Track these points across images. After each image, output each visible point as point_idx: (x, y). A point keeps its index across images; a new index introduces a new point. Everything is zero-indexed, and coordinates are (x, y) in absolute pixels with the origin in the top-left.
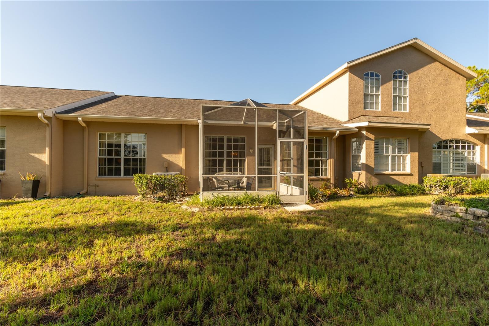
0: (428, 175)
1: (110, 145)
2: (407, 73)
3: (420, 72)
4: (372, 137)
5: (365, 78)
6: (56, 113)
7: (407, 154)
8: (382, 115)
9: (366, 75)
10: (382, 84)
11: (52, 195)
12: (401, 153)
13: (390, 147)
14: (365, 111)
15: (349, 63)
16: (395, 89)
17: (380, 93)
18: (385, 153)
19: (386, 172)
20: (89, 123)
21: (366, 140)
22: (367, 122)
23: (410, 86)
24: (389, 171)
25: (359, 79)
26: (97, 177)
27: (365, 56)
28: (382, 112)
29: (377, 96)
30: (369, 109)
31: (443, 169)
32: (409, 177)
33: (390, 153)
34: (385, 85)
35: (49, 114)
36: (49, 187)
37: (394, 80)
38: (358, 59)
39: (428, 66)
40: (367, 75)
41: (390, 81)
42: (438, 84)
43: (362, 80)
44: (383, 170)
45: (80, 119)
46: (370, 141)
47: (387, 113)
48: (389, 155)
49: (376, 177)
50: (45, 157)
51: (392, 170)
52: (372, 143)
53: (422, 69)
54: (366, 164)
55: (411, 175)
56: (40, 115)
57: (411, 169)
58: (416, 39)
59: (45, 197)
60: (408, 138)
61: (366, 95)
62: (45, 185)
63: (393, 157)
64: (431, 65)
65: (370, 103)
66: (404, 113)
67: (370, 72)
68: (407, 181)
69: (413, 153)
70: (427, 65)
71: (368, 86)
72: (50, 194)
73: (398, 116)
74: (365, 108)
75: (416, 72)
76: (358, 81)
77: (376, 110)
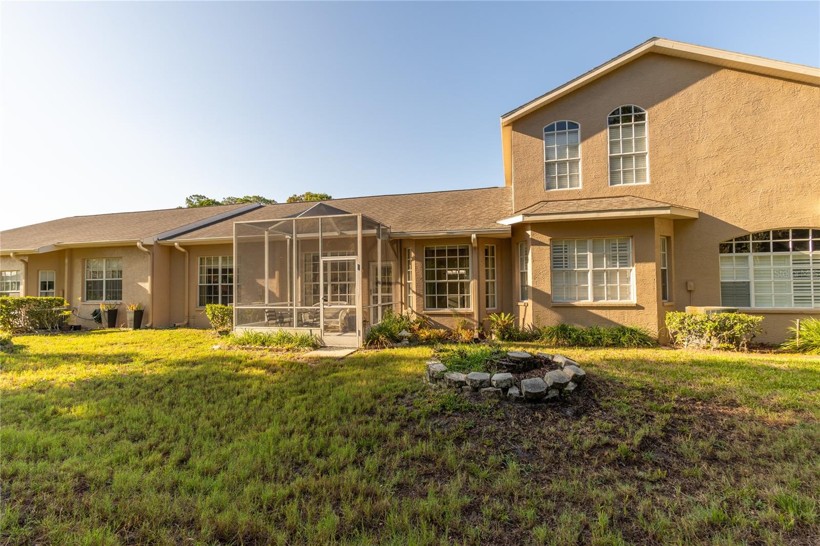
0: (687, 308)
1: (209, 271)
2: (643, 109)
3: (677, 101)
4: (546, 239)
5: (546, 135)
6: (158, 240)
7: (631, 268)
8: (585, 197)
9: (546, 130)
10: (583, 140)
11: (154, 326)
12: (616, 266)
13: (590, 255)
14: (548, 194)
15: (504, 116)
16: (614, 145)
17: (580, 156)
18: (578, 267)
19: (582, 303)
20: (188, 247)
21: (532, 245)
22: (521, 216)
23: (652, 133)
24: (590, 301)
25: (534, 138)
26: (197, 307)
27: (536, 99)
28: (584, 190)
29: (574, 163)
30: (557, 189)
31: (756, 296)
32: (634, 312)
33: (590, 266)
34: (590, 141)
35: (150, 241)
36: (150, 317)
37: (611, 128)
38: (522, 107)
39: (699, 82)
40: (551, 128)
41: (601, 129)
42: (728, 117)
43: (539, 140)
44: (575, 299)
45: (176, 244)
46: (542, 247)
47: (595, 192)
48: (588, 271)
49: (556, 312)
50: (147, 286)
51: (596, 299)
52: (546, 251)
53: (682, 93)
54: (533, 288)
55: (638, 307)
56: (138, 244)
57: (639, 295)
58: (654, 39)
59: (146, 328)
60: (632, 237)
61: (549, 165)
62: (147, 315)
63: (597, 276)
64: (708, 79)
65: (559, 178)
66: (638, 186)
67: (555, 123)
68: (630, 320)
69: (641, 266)
70: (695, 82)
71: (554, 148)
72: (152, 325)
73: (624, 194)
74: (548, 188)
75: (666, 102)
76: (530, 143)
77: (571, 189)
